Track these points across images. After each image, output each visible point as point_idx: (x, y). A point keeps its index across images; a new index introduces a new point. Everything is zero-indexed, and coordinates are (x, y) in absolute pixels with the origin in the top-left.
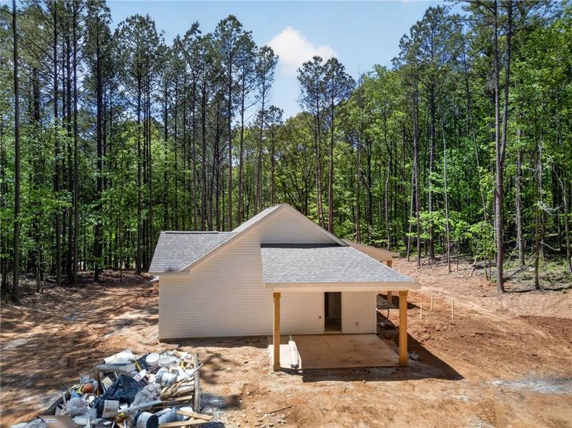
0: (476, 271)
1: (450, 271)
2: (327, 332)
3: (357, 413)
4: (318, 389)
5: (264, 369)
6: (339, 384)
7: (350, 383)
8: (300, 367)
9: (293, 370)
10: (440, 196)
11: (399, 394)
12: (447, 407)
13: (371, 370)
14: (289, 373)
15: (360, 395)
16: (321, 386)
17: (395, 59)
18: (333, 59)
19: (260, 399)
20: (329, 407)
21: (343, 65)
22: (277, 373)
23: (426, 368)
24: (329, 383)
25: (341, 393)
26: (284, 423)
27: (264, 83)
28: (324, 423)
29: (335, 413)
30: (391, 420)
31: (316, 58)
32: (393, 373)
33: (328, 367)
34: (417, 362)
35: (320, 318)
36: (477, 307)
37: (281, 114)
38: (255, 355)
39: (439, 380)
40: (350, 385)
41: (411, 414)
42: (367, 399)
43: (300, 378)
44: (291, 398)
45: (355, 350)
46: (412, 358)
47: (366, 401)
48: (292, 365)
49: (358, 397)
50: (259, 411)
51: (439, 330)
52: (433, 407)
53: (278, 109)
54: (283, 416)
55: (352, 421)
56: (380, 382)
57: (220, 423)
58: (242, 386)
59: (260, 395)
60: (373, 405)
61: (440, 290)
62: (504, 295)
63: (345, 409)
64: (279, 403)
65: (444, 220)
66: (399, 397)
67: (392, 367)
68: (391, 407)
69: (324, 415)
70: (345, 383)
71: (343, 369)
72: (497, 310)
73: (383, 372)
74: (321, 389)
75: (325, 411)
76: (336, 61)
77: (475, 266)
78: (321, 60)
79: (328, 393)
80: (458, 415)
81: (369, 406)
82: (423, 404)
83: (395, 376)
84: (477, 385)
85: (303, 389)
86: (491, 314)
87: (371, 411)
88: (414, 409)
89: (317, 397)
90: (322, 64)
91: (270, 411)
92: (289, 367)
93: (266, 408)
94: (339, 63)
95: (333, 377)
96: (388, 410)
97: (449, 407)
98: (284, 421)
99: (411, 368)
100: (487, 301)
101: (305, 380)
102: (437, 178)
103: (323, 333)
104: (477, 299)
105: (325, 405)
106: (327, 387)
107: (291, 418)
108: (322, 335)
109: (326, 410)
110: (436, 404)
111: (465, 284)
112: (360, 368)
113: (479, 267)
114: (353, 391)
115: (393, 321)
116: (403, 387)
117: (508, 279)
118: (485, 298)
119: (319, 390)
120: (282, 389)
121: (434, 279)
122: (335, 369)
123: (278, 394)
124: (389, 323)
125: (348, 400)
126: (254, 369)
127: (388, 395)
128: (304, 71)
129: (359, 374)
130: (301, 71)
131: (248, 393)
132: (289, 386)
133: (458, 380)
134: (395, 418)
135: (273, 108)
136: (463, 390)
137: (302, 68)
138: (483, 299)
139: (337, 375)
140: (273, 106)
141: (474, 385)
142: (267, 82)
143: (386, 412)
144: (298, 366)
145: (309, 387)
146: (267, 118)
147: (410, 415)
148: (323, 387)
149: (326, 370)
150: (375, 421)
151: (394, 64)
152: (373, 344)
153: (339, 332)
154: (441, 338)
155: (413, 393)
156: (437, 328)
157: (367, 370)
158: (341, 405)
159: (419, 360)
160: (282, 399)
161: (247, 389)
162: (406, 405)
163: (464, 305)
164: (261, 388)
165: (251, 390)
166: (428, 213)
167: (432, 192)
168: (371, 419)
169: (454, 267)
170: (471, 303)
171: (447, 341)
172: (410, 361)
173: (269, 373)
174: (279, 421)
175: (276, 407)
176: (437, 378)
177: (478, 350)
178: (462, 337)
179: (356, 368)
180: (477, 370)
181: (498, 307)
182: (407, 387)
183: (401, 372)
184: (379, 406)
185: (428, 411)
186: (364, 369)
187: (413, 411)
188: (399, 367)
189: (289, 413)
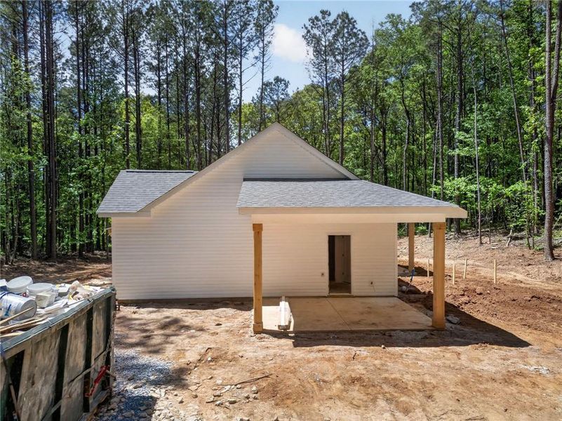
0: (513, 242)
1: (481, 243)
2: (331, 294)
3: (373, 386)
4: (313, 355)
5: (241, 331)
6: (345, 349)
7: (362, 348)
8: (291, 329)
9: (281, 333)
10: (469, 159)
11: (437, 362)
12: (517, 380)
13: (392, 333)
14: (275, 337)
15: (377, 362)
16: (320, 351)
17: (414, 4)
18: (343, 13)
19: (224, 366)
20: (329, 378)
21: (355, 19)
22: (258, 335)
23: (472, 332)
24: (330, 348)
25: (348, 360)
26: (255, 398)
27: (263, 41)
28: (319, 401)
29: (338, 385)
30: (429, 397)
31: (323, 12)
32: (426, 337)
33: (331, 329)
34: (458, 326)
35: (323, 274)
36: (519, 277)
37: (287, 86)
38: (234, 317)
39: (495, 347)
40: (363, 351)
41: (460, 389)
42: (389, 368)
43: (290, 342)
44: (272, 366)
45: (369, 313)
46: (450, 322)
47: (387, 370)
48: (279, 326)
49: (374, 365)
50: (219, 382)
51: (481, 294)
52: (494, 380)
53: (283, 80)
54: (254, 388)
55: (365, 398)
56: (407, 348)
57: (151, 397)
58: (203, 351)
59: (226, 362)
60: (398, 376)
61: (470, 262)
62: (554, 262)
63: (353, 381)
64: (252, 372)
65: (473, 187)
66: (439, 366)
67: (423, 330)
68: (427, 378)
69: (321, 389)
70: (355, 348)
71: (352, 332)
72: (548, 279)
73: (410, 336)
74: (320, 355)
75: (322, 383)
76: (347, 15)
77: (511, 237)
78: (329, 15)
79: (330, 360)
80: (538, 392)
81: (393, 376)
82: (478, 377)
83: (427, 341)
84: (552, 353)
85: (293, 354)
86: (540, 283)
87: (395, 384)
88: (464, 383)
89: (313, 365)
90: (331, 19)
91: (236, 381)
92: (276, 329)
93: (231, 378)
94: (350, 17)
95: (338, 341)
96: (423, 383)
97: (518, 380)
98: (254, 395)
99: (451, 332)
100: (533, 270)
101: (296, 345)
102: (465, 138)
103: (326, 294)
104: (519, 268)
105: (324, 375)
106: (328, 353)
107: (267, 392)
108: (325, 297)
109: (324, 381)
110: (498, 376)
111: (503, 255)
112: (375, 331)
113: (516, 238)
114: (366, 357)
115: (418, 287)
116: (442, 355)
117: (556, 247)
118: (530, 267)
119: (315, 356)
120: (261, 354)
121: (462, 253)
122: (341, 332)
123: (254, 360)
124: (412, 288)
125: (359, 369)
126: (227, 331)
127: (420, 363)
128: (309, 28)
129: (374, 338)
130: (306, 28)
131: (209, 359)
132: (272, 351)
133: (522, 347)
134: (436, 394)
135: (278, 80)
136: (535, 360)
137: (308, 24)
138: (527, 268)
139: (344, 339)
140: (278, 77)
141: (549, 354)
142: (267, 39)
143: (420, 386)
144: (288, 327)
145: (301, 353)
146: (271, 89)
147: (460, 391)
148: (321, 353)
149: (328, 332)
150: (404, 398)
151: (413, 10)
152: (394, 307)
153: (348, 294)
154: (486, 302)
155: (459, 362)
156: (478, 291)
157: (387, 333)
158: (347, 375)
159: (460, 324)
160: (258, 366)
161: (210, 354)
162: (450, 377)
163: (503, 275)
164: (230, 353)
165: (215, 355)
166: (453, 179)
167: (458, 155)
168: (396, 395)
169: (485, 239)
170: (512, 273)
171: (494, 305)
172: (448, 325)
173: (247, 336)
174: (246, 395)
175: (247, 377)
176: (491, 344)
177: (539, 315)
178: (514, 300)
179: (371, 331)
180: (547, 337)
181: (549, 276)
182: (448, 355)
183: (436, 336)
184: (407, 377)
185: (489, 386)
186: (383, 333)
187: (462, 385)
188: (433, 330)
189: (264, 385)
